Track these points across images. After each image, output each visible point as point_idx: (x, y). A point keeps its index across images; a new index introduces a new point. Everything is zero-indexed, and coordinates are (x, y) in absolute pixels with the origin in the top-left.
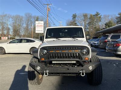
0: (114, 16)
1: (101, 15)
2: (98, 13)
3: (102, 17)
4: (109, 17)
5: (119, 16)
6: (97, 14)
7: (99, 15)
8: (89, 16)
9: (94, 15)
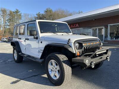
0: (33, 15)
1: (21, 13)
2: (17, 10)
3: (22, 15)
4: (28, 15)
5: (37, 16)
6: (17, 12)
7: (19, 13)
8: (8, 12)
9: (14, 12)
